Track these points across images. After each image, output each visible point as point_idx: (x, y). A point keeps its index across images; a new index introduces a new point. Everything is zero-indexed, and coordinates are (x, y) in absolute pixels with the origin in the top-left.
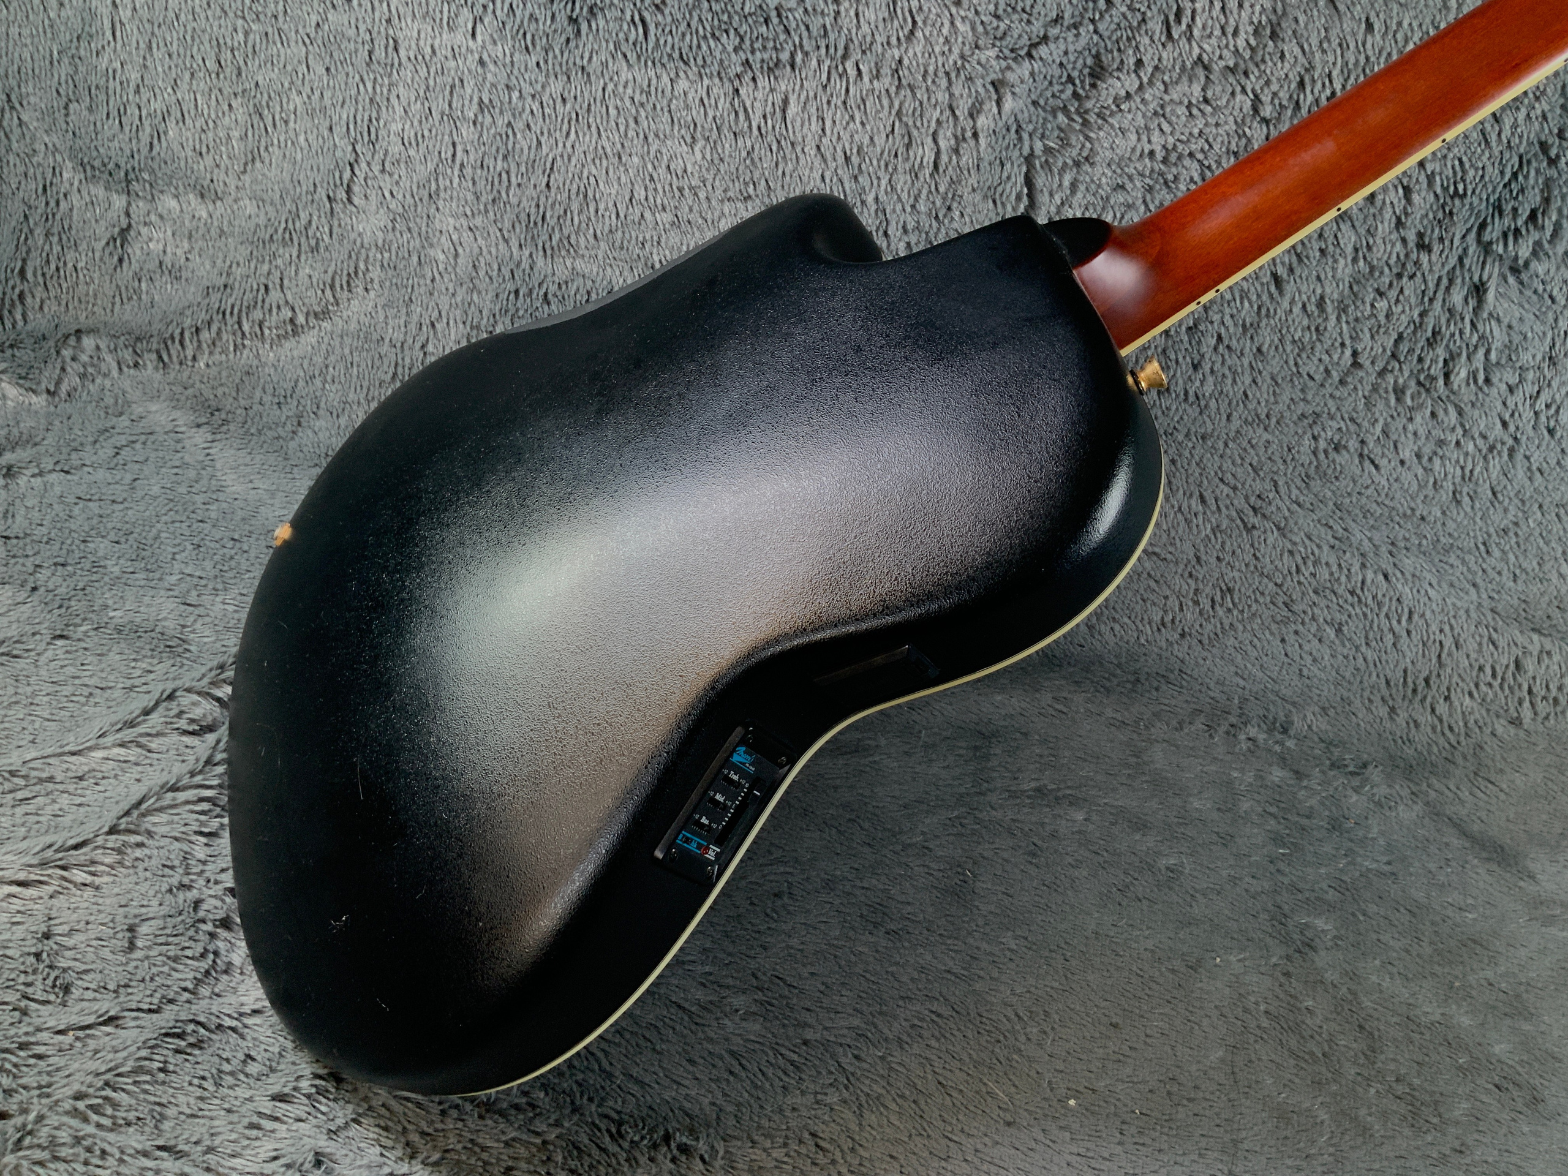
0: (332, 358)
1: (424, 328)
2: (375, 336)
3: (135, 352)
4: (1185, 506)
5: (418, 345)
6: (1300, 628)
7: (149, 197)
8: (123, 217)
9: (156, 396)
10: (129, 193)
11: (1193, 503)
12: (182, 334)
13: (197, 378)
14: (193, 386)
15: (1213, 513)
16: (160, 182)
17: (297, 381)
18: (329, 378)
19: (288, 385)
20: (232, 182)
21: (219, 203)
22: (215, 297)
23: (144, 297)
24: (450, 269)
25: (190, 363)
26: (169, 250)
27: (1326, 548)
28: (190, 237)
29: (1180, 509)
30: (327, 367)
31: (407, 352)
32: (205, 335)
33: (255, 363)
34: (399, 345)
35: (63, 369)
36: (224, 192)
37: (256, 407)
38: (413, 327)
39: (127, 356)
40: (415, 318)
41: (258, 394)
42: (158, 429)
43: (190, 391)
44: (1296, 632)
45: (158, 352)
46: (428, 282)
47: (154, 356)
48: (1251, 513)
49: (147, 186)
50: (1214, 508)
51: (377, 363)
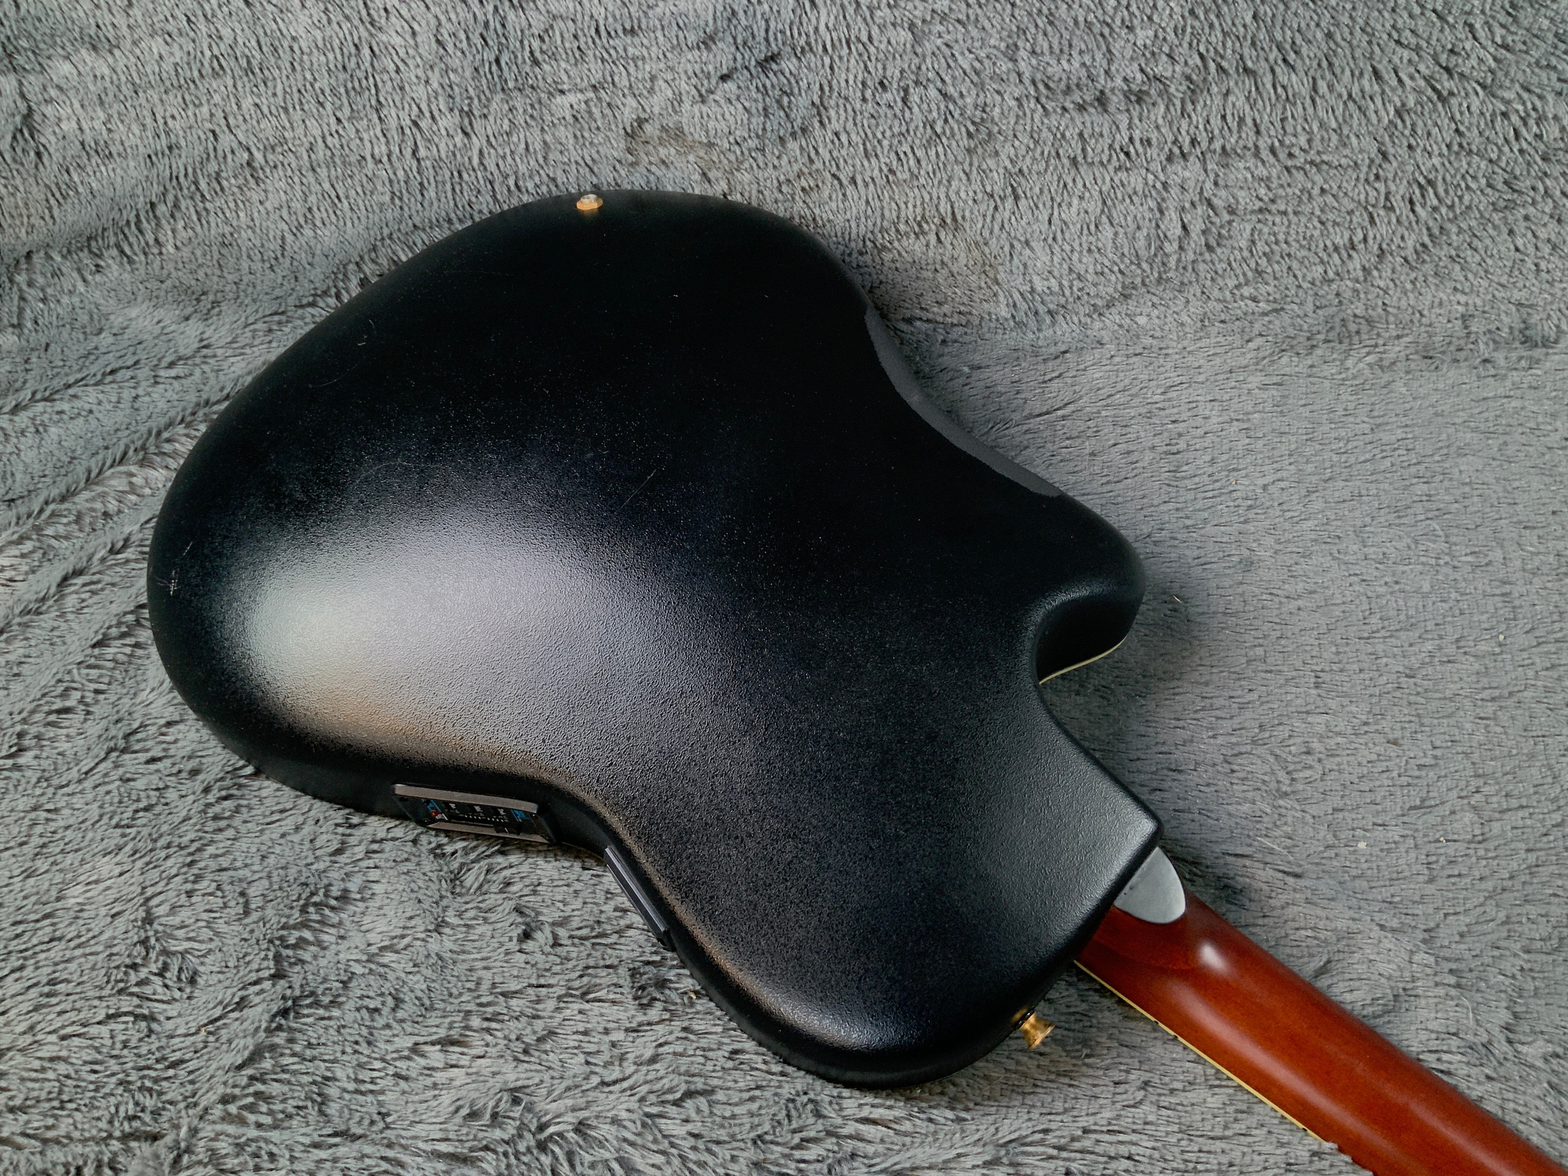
0: (312, 199)
1: (407, 131)
2: (354, 158)
3: (91, 252)
4: (1355, 90)
5: (408, 153)
6: (1531, 210)
7: (38, 68)
8: (19, 101)
9: (133, 299)
10: (15, 70)
11: (1365, 82)
12: (138, 216)
13: (170, 266)
14: (169, 275)
15: (1393, 90)
16: (42, 46)
17: (283, 238)
18: (318, 223)
19: (275, 245)
20: (121, 20)
21: (116, 52)
22: (162, 165)
23: (81, 189)
24: (411, 52)
25: (156, 251)
26: (85, 126)
27: (1550, 98)
28: (102, 103)
29: (1350, 96)
30: (310, 209)
31: (397, 164)
32: (162, 209)
33: (227, 230)
34: (385, 159)
35: (22, 299)
36: (117, 38)
37: (245, 279)
38: (394, 134)
39: (87, 260)
40: (393, 123)
41: (245, 264)
42: (146, 337)
43: (169, 283)
44: (1527, 218)
45: (118, 246)
46: (394, 75)
47: (114, 252)
48: (1446, 76)
49: (30, 54)
50: (1394, 82)
51: (369, 187)
